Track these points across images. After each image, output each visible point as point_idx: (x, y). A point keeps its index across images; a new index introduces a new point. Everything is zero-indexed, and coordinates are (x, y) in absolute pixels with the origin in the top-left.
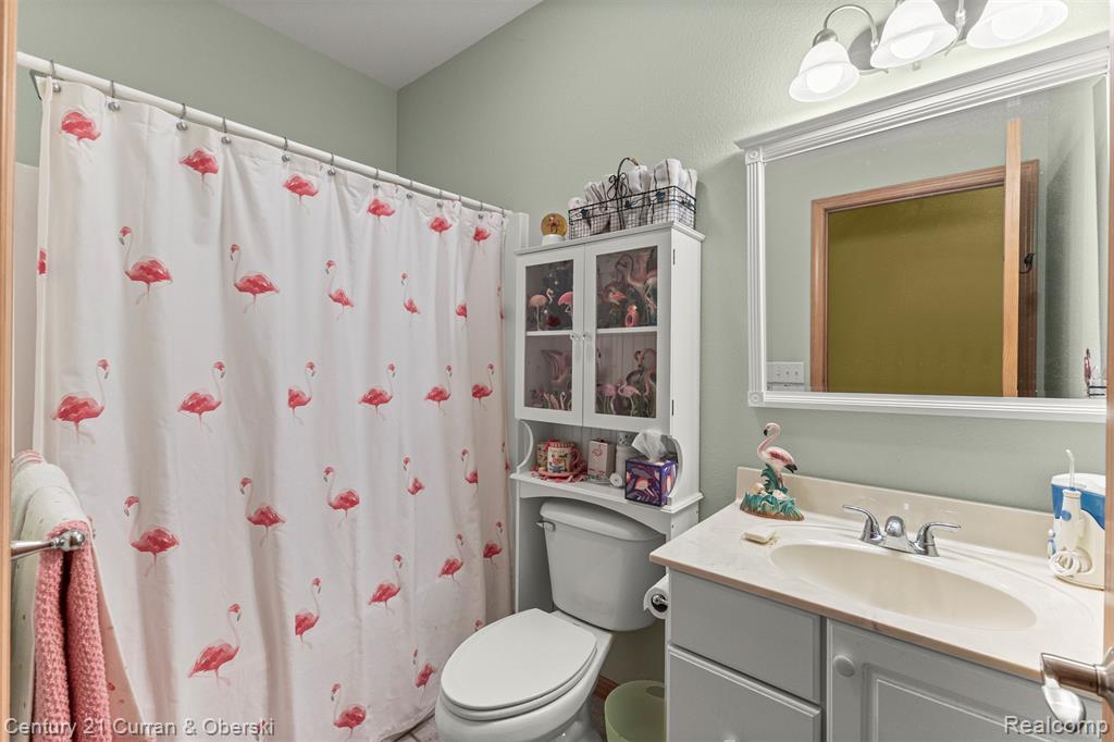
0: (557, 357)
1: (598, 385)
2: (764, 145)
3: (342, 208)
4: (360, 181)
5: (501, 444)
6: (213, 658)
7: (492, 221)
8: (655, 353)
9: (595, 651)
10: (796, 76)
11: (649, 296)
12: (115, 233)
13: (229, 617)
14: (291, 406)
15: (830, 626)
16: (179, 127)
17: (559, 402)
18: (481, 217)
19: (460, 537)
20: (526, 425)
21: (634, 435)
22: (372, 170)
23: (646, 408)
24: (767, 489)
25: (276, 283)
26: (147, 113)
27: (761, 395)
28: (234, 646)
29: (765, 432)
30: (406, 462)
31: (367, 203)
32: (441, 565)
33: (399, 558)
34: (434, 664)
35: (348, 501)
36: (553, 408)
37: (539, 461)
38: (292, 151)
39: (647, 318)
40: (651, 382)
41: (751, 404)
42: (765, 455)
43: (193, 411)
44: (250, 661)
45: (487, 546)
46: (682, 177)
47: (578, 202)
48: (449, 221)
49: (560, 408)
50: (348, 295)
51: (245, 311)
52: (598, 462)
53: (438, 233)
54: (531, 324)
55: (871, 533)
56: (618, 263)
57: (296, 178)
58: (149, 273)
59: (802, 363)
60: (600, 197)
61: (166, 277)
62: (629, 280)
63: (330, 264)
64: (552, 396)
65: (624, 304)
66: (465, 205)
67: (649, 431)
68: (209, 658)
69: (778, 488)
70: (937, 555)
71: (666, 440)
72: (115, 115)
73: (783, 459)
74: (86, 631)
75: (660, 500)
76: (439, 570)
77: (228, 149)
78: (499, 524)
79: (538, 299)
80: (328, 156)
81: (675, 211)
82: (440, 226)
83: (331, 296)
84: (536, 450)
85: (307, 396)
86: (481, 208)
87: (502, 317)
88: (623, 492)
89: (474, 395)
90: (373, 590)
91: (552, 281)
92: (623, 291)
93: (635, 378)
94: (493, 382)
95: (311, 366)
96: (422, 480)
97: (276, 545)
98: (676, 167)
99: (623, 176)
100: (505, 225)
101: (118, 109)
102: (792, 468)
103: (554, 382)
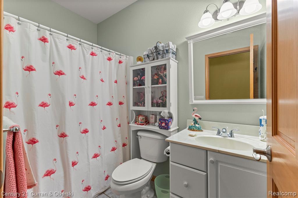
0: (141, 94)
1: (152, 100)
2: (193, 38)
3: (83, 53)
4: (88, 47)
5: (126, 117)
6: (49, 173)
7: (124, 58)
8: (166, 91)
9: (152, 167)
10: (200, 21)
11: (164, 77)
12: (20, 58)
13: (53, 162)
14: (70, 106)
15: (208, 152)
16: (38, 30)
17: (142, 105)
18: (120, 57)
19: (116, 141)
20: (133, 111)
21: (161, 112)
22: (91, 44)
23: (164, 105)
24: (194, 124)
25: (65, 73)
26: (29, 25)
27: (193, 101)
28: (55, 170)
29: (194, 110)
30: (101, 121)
31: (90, 52)
32: (111, 149)
33: (100, 147)
34: (109, 175)
35: (86, 131)
36: (140, 106)
37: (137, 121)
38: (69, 37)
39: (164, 82)
40: (165, 99)
41: (190, 103)
42: (194, 116)
43: (42, 107)
44: (59, 173)
45: (123, 144)
46: (172, 47)
47: (146, 53)
48: (112, 58)
49: (142, 106)
50: (85, 77)
51: (57, 80)
52: (152, 120)
53: (109, 61)
54: (134, 85)
55: (219, 133)
56: (157, 69)
57: (70, 45)
58: (30, 69)
59: (203, 96)
60: (152, 52)
61: (34, 70)
62: (159, 73)
63: (80, 68)
64: (140, 104)
65: (158, 79)
66: (116, 54)
67: (165, 111)
68: (48, 173)
69: (197, 124)
70: (234, 137)
71: (169, 113)
72: (20, 26)
73: (198, 116)
74: (20, 153)
75: (168, 128)
76: (111, 150)
77: (51, 36)
78: (126, 138)
79: (136, 78)
80: (79, 39)
81: (171, 55)
82: (110, 59)
83: (80, 77)
84: (136, 118)
85: (74, 103)
86: (121, 55)
87: (126, 84)
88: (159, 127)
89: (119, 104)
90: (93, 155)
91: (139, 74)
92: (158, 76)
93: (161, 98)
94: (124, 101)
95: (75, 95)
96: (106, 126)
97: (66, 142)
98: (171, 44)
99: (158, 46)
100: (127, 60)
101: (20, 24)
102: (200, 119)
103: (140, 100)
